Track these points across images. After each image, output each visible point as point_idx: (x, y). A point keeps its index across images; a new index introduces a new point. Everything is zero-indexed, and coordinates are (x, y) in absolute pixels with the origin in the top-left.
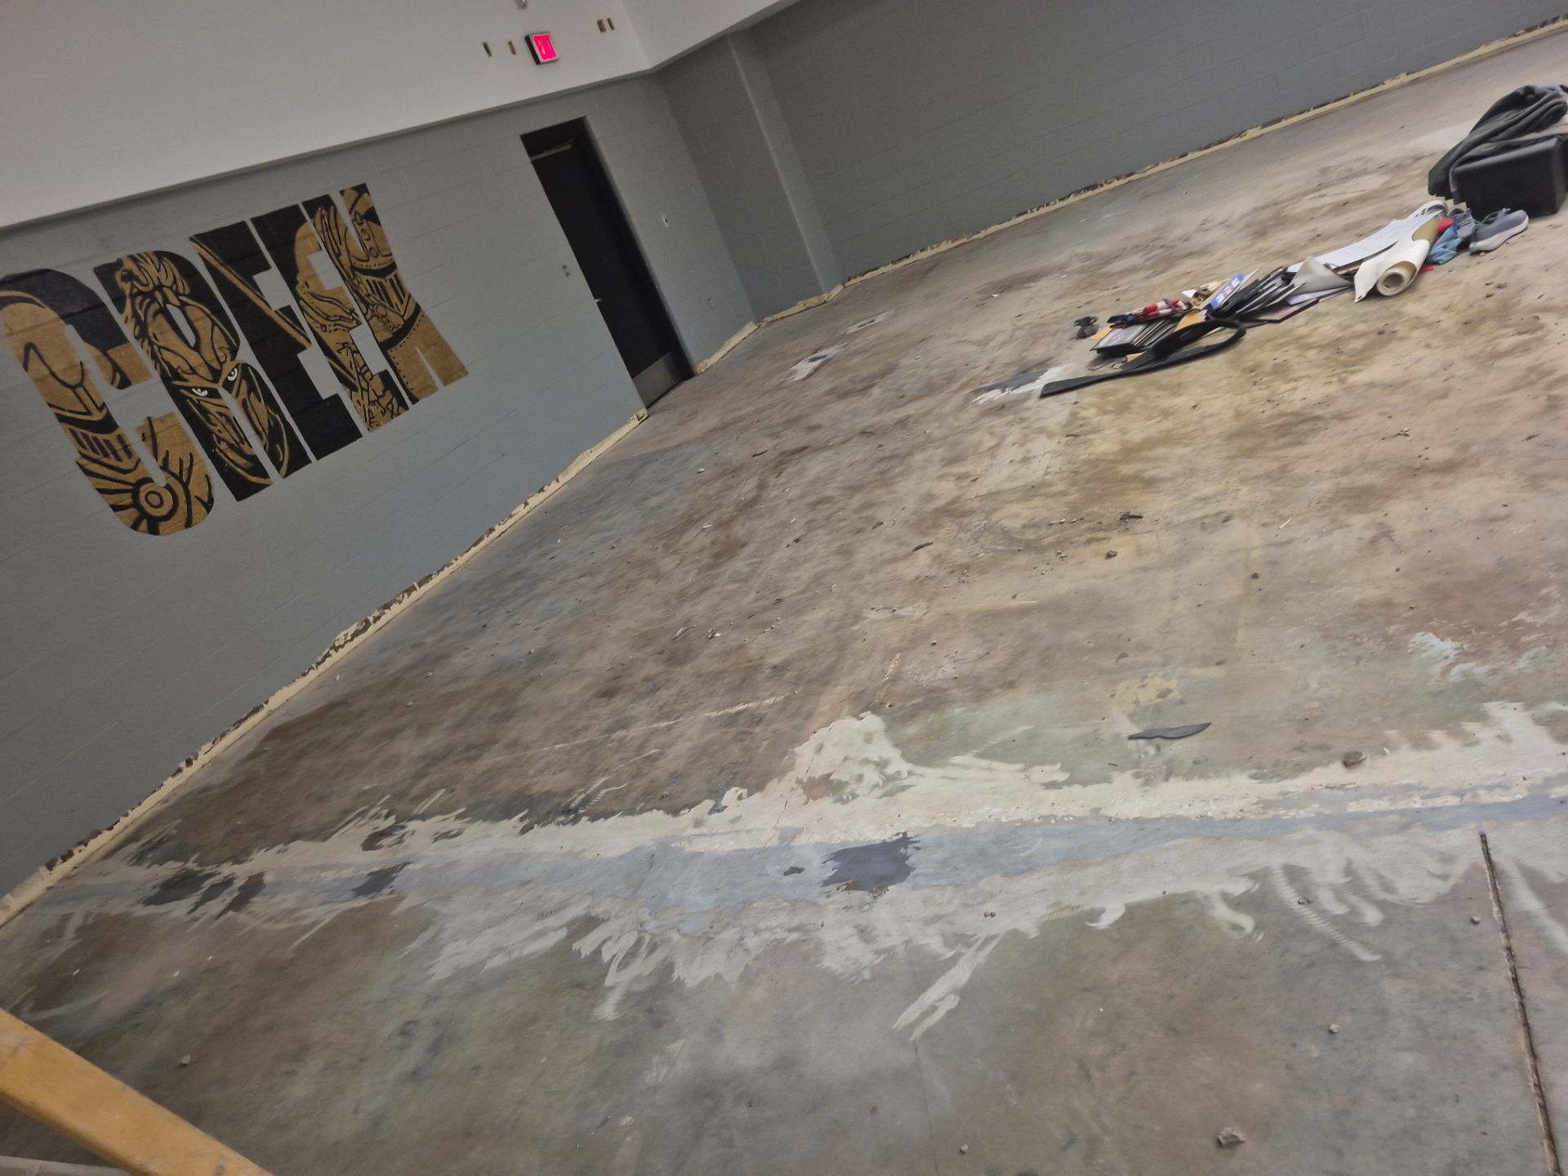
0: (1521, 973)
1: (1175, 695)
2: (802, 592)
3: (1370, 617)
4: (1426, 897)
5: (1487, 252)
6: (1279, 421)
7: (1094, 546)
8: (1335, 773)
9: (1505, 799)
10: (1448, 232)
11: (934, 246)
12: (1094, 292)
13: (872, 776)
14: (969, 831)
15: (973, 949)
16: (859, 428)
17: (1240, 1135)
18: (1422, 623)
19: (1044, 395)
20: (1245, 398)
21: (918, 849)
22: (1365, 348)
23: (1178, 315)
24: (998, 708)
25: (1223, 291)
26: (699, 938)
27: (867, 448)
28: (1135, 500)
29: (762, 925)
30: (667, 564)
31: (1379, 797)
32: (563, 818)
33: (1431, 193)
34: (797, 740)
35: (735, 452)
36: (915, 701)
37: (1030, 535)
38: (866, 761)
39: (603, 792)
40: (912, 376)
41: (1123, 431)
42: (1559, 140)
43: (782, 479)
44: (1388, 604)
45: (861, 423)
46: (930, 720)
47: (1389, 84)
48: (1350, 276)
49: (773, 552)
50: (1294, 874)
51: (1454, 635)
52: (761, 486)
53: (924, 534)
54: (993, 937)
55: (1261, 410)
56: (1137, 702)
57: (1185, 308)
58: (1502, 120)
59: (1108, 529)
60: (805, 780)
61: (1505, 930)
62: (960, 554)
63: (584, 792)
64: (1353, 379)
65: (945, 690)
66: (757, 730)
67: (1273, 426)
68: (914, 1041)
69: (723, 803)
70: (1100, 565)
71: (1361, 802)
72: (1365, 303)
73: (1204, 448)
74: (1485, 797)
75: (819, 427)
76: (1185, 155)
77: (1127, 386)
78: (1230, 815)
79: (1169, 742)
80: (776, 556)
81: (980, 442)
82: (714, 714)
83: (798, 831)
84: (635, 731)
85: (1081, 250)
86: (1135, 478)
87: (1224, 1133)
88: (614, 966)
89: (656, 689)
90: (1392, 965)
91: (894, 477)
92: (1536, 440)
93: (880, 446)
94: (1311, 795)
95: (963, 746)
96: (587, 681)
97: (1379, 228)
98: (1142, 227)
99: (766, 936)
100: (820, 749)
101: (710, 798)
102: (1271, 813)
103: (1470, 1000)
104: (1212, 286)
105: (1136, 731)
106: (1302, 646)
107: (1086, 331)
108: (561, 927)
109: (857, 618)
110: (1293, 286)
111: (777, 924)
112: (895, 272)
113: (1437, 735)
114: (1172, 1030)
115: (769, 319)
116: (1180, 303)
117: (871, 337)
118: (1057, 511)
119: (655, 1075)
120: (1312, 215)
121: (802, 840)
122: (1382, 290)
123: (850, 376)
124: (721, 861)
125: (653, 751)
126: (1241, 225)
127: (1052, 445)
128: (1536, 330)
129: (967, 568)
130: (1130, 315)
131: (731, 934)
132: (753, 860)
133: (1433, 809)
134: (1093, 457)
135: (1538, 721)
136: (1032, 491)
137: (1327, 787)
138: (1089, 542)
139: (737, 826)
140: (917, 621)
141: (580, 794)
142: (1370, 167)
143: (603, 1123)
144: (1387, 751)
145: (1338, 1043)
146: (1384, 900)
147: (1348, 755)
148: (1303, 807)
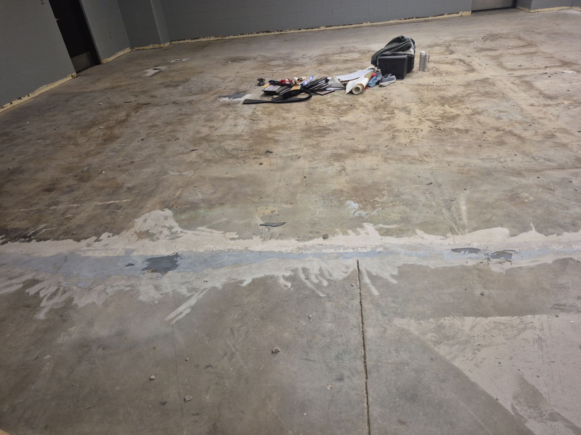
0: (362, 300)
1: (276, 212)
2: (143, 160)
3: (336, 194)
4: (341, 278)
6: (318, 128)
7: (256, 160)
8: (320, 240)
9: (365, 251)
10: (374, 77)
11: (208, 37)
12: (265, 70)
13: (166, 232)
14: (201, 253)
15: (198, 293)
16: (173, 100)
17: (279, 349)
18: (350, 198)
19: (244, 103)
20: (309, 119)
21: (181, 258)
22: (346, 110)
23: (292, 85)
24: (217, 211)
25: (307, 80)
26: (86, 289)
27: (175, 109)
28: (271, 146)
29: (114, 284)
30: (82, 140)
31: (331, 248)
32: (23, 240)
33: (372, 63)
34: (135, 216)
35: (117, 99)
36: (186, 206)
37: (234, 152)
38: (164, 227)
39: (44, 230)
40: (195, 85)
41: (270, 122)
42: (408, 56)
43: (138, 114)
44: (342, 191)
45: (173, 99)
46: (191, 213)
47: (365, 24)
48: (345, 85)
49: (131, 143)
50: (305, 270)
51: (359, 202)
52: (128, 115)
53: (195, 146)
54: (206, 289)
55: (313, 123)
56: (264, 214)
57: (294, 83)
58: (394, 45)
59: (261, 155)
60: (138, 232)
61: (360, 288)
62: (208, 155)
63: (35, 229)
64: (341, 119)
65: (198, 203)
66: (119, 211)
67: (316, 130)
68: (173, 324)
69: (101, 238)
70: (257, 167)
71: (326, 249)
72: (348, 95)
73: (295, 133)
74: (360, 250)
75: (155, 97)
76: (300, 29)
77: (273, 106)
78: (288, 252)
79: (272, 227)
80: (133, 144)
81: (220, 116)
82: (99, 203)
83: (134, 250)
84: (61, 207)
85: (262, 54)
86: (272, 139)
87: (274, 349)
88: (45, 299)
89: (73, 191)
90: (329, 298)
91: (185, 122)
92: (388, 147)
93: (181, 109)
94: (313, 247)
95: (202, 224)
96: (38, 184)
97: (355, 71)
98: (284, 51)
99: (116, 288)
100: (145, 221)
101: (95, 236)
102: (300, 251)
103: (349, 308)
104: (303, 78)
105: (262, 223)
106: (316, 201)
107: (261, 84)
108: (20, 283)
109: (166, 173)
110: (328, 84)
111: (121, 284)
112: (192, 43)
113: (350, 231)
114: (262, 318)
115: (137, 48)
116: (293, 81)
117: (180, 66)
118: (245, 146)
119: (62, 339)
120: (337, 62)
121: (135, 254)
122: (354, 92)
123: (170, 79)
124: (98, 260)
125: (69, 216)
126: (315, 59)
127: (245, 122)
128: (392, 114)
129: (211, 161)
130: (277, 81)
131: (101, 287)
132: (113, 261)
133: (346, 253)
134: (259, 129)
135: (376, 229)
136: (237, 137)
137: (317, 245)
138: (255, 158)
139: (107, 247)
140: (190, 177)
141: (32, 230)
142: (356, 50)
143: (37, 358)
144: (335, 235)
145: (311, 321)
146: (329, 279)
147: (324, 235)
148: (310, 250)
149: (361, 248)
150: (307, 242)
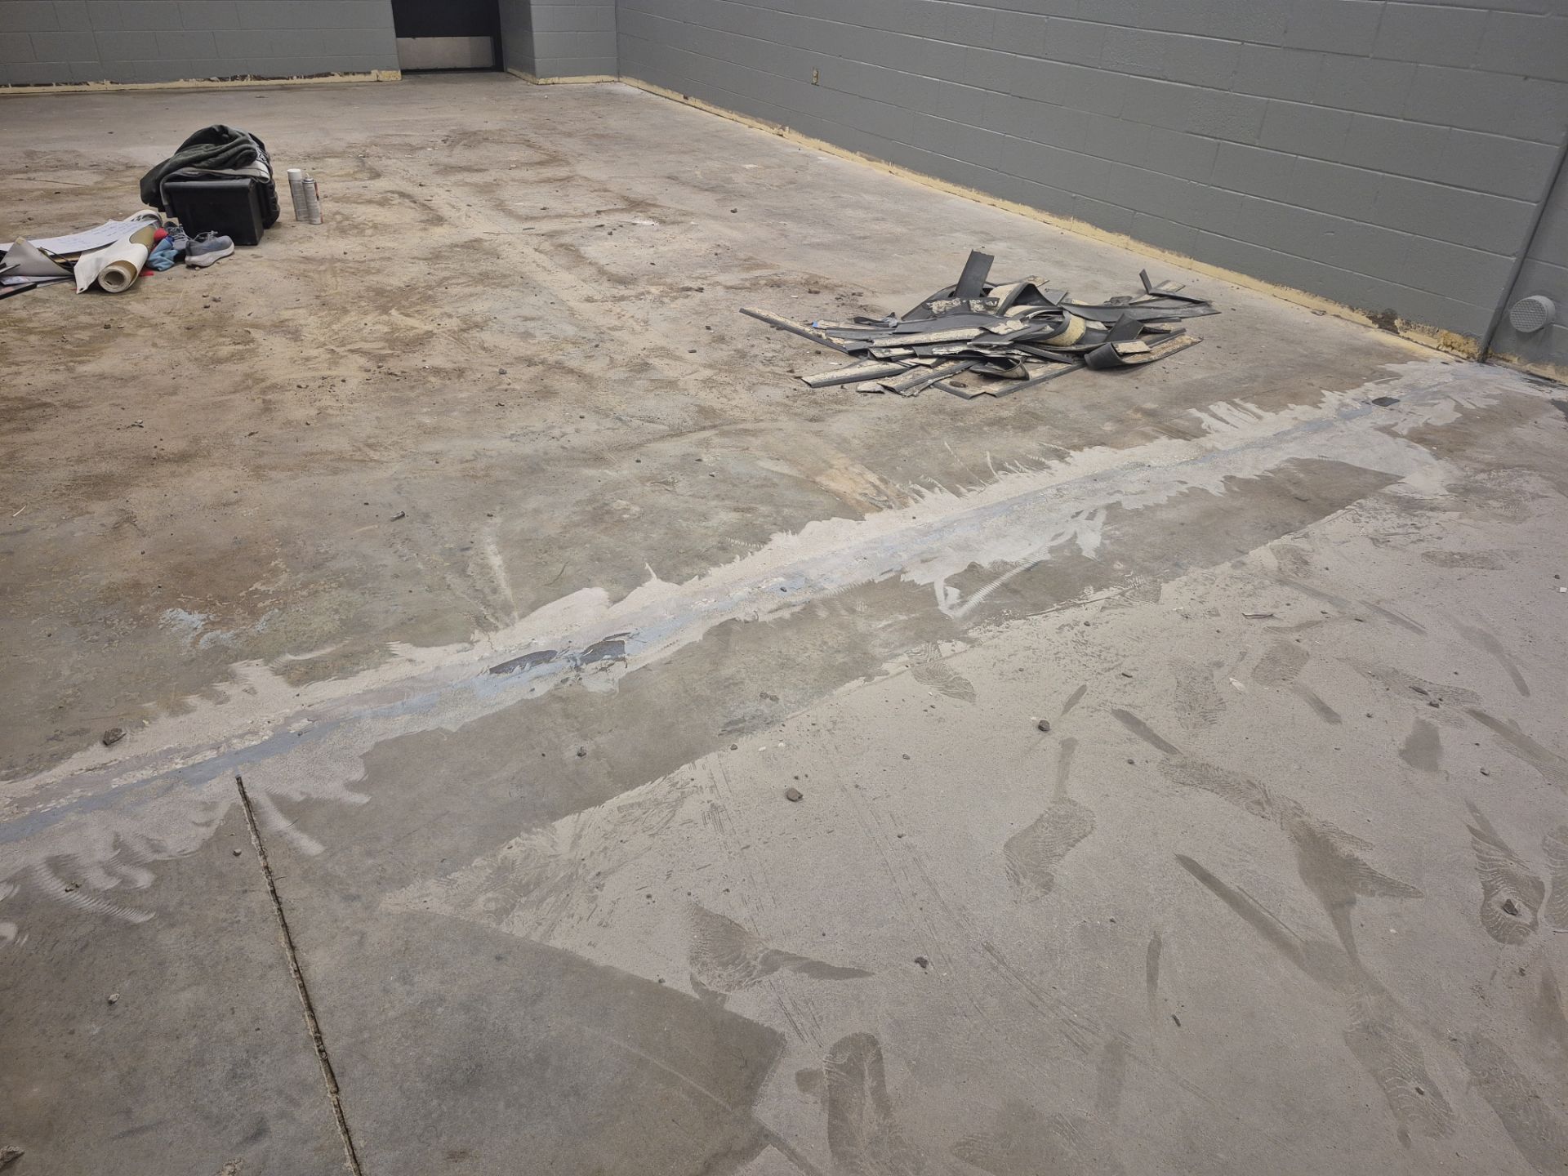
0: (277, 884)
3: (119, 599)
4: (193, 846)
5: (201, 267)
8: (97, 754)
9: (254, 743)
10: (164, 242)
18: (170, 600)
22: (93, 340)
31: (142, 768)
33: (145, 201)
42: (253, 181)
44: (136, 585)
47: (93, 86)
48: (70, 266)
50: (58, 864)
51: (200, 608)
58: (202, 150)
61: (262, 853)
64: (81, 369)
71: (124, 776)
72: (88, 295)
74: (238, 744)
90: (166, 916)
92: (256, 436)
94: (72, 781)
97: (96, 225)
103: (239, 921)
106: (50, 635)
110: (5, 266)
113: (192, 700)
120: (20, 196)
122: (104, 284)
128: (248, 343)
133: (193, 766)
135: (276, 672)
137: (88, 770)
142: (81, 163)
144: (146, 723)
145: (118, 1011)
146: (155, 861)
147: (107, 734)
148: (63, 795)
149: (241, 737)
150: (45, 774)
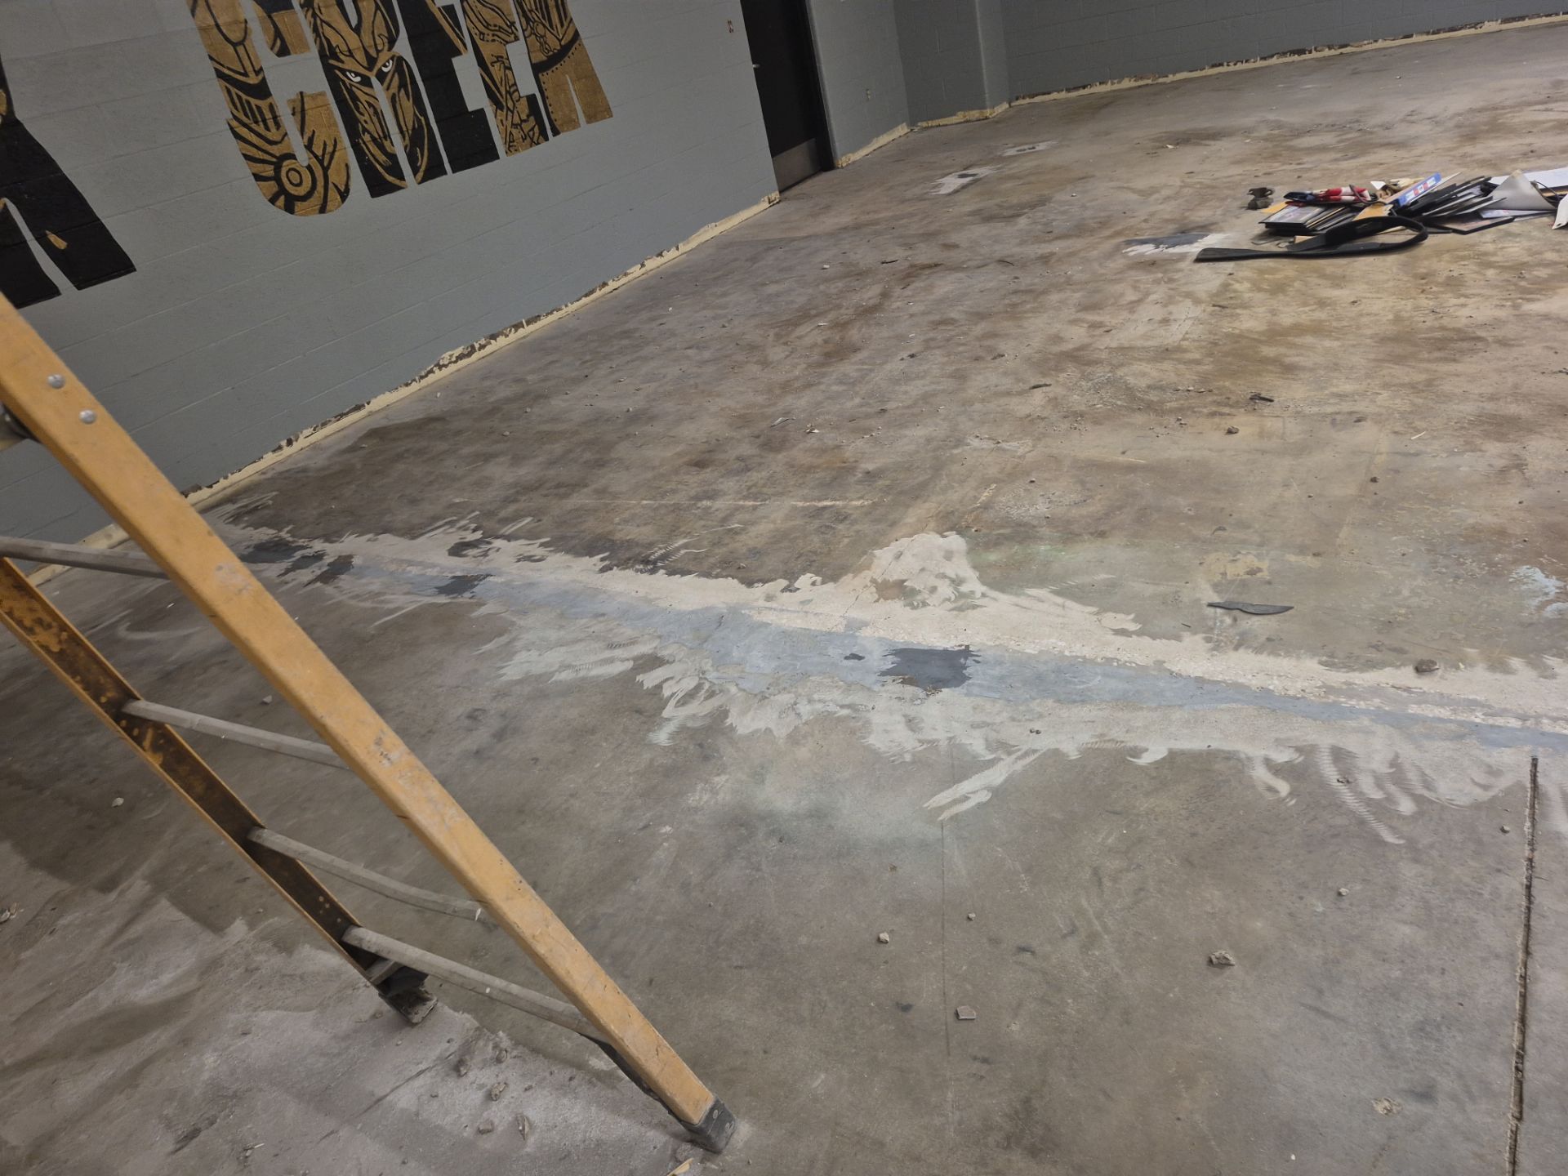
0: (1535, 882)
1: (1265, 575)
2: (908, 407)
3: (1480, 541)
4: (1463, 801)
6: (1438, 334)
7: (1217, 420)
8: (1406, 676)
9: (1565, 732)
11: (1114, 82)
12: (1277, 164)
13: (945, 589)
14: (1030, 656)
15: (1014, 756)
16: (998, 256)
17: (1232, 960)
18: (1531, 556)
19: (1199, 260)
20: (1409, 304)
21: (978, 662)
22: (1551, 278)
23: (1361, 205)
24: (1083, 553)
25: (1415, 189)
26: (756, 695)
27: (1003, 277)
28: (1269, 383)
29: (816, 697)
30: (777, 353)
31: (1442, 706)
32: (641, 567)
34: (878, 542)
35: (864, 255)
36: (1002, 531)
37: (1153, 396)
38: (944, 576)
39: (683, 552)
40: (1064, 213)
41: (1274, 312)
43: (908, 292)
44: (1502, 533)
45: (1001, 251)
46: (1014, 550)
48: (1555, 201)
49: (885, 362)
50: (1339, 756)
51: (1562, 574)
52: (885, 295)
53: (1044, 375)
54: (1035, 751)
55: (1422, 319)
56: (1224, 574)
57: (1369, 198)
59: (1236, 405)
60: (880, 581)
61: (1531, 844)
62: (1077, 401)
63: (665, 548)
64: (1528, 307)
65: (1034, 527)
66: (840, 527)
67: (1429, 339)
68: (942, 821)
69: (797, 585)
70: (1217, 438)
71: (1423, 706)
72: (1564, 231)
73: (1354, 346)
74: (1547, 726)
75: (955, 246)
76: (1411, 36)
77: (1289, 268)
78: (1291, 693)
79: (1247, 616)
80: (888, 367)
81: (1122, 295)
82: (800, 504)
83: (866, 624)
84: (721, 504)
85: (1271, 117)
86: (1275, 361)
87: (1217, 954)
88: (673, 702)
89: (748, 469)
90: (1415, 852)
91: (1025, 312)
93: (1017, 278)
94: (1376, 690)
95: (1041, 581)
96: (679, 449)
98: (1343, 105)
99: (819, 706)
100: (898, 556)
101: (785, 578)
102: (1332, 698)
103: (1480, 894)
104: (1403, 182)
105: (1216, 599)
106: (1404, 555)
107: (1258, 203)
108: (628, 660)
109: (960, 442)
110: (1491, 199)
111: (832, 699)
112: (1068, 101)
113: (1516, 662)
114: (1188, 861)
115: (924, 124)
116: (1366, 193)
117: (1029, 164)
118: (1188, 379)
119: (698, 798)
120: (1531, 128)
121: (867, 632)
123: (998, 200)
124: (786, 634)
125: (736, 525)
126: (1451, 124)
127: (1197, 311)
129: (1082, 416)
130: (1311, 194)
131: (786, 698)
132: (819, 640)
133: (1492, 726)
134: (1237, 331)
136: (1165, 353)
137: (1393, 687)
138: (1213, 414)
139: (807, 608)
140: (1020, 457)
141: (660, 549)
143: (646, 827)
144: (1462, 666)
145: (1344, 905)
146: (1422, 796)
147: (1422, 662)
148: (1364, 699)
149: (1555, 720)
150: (1357, 674)
